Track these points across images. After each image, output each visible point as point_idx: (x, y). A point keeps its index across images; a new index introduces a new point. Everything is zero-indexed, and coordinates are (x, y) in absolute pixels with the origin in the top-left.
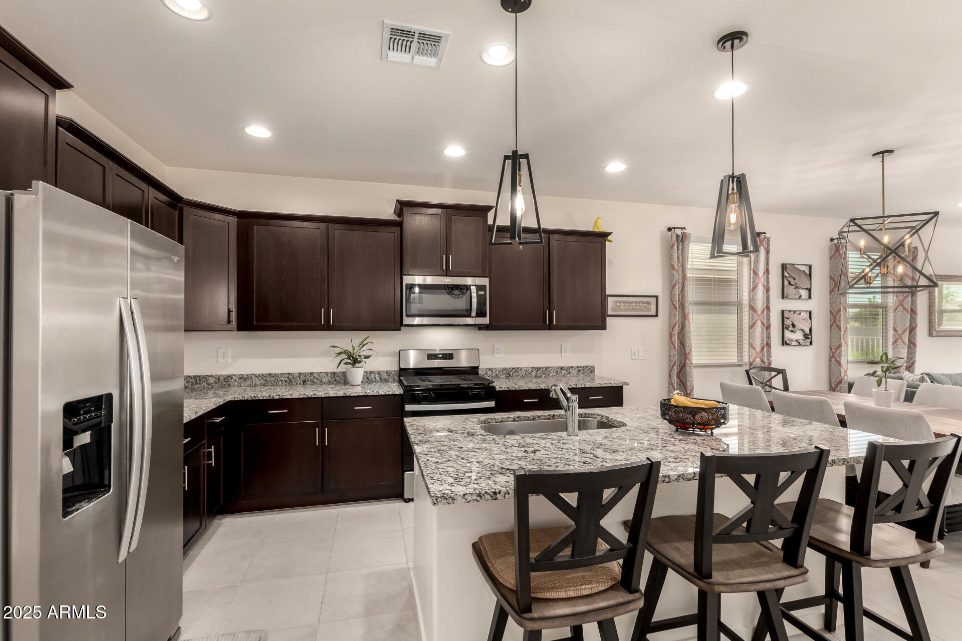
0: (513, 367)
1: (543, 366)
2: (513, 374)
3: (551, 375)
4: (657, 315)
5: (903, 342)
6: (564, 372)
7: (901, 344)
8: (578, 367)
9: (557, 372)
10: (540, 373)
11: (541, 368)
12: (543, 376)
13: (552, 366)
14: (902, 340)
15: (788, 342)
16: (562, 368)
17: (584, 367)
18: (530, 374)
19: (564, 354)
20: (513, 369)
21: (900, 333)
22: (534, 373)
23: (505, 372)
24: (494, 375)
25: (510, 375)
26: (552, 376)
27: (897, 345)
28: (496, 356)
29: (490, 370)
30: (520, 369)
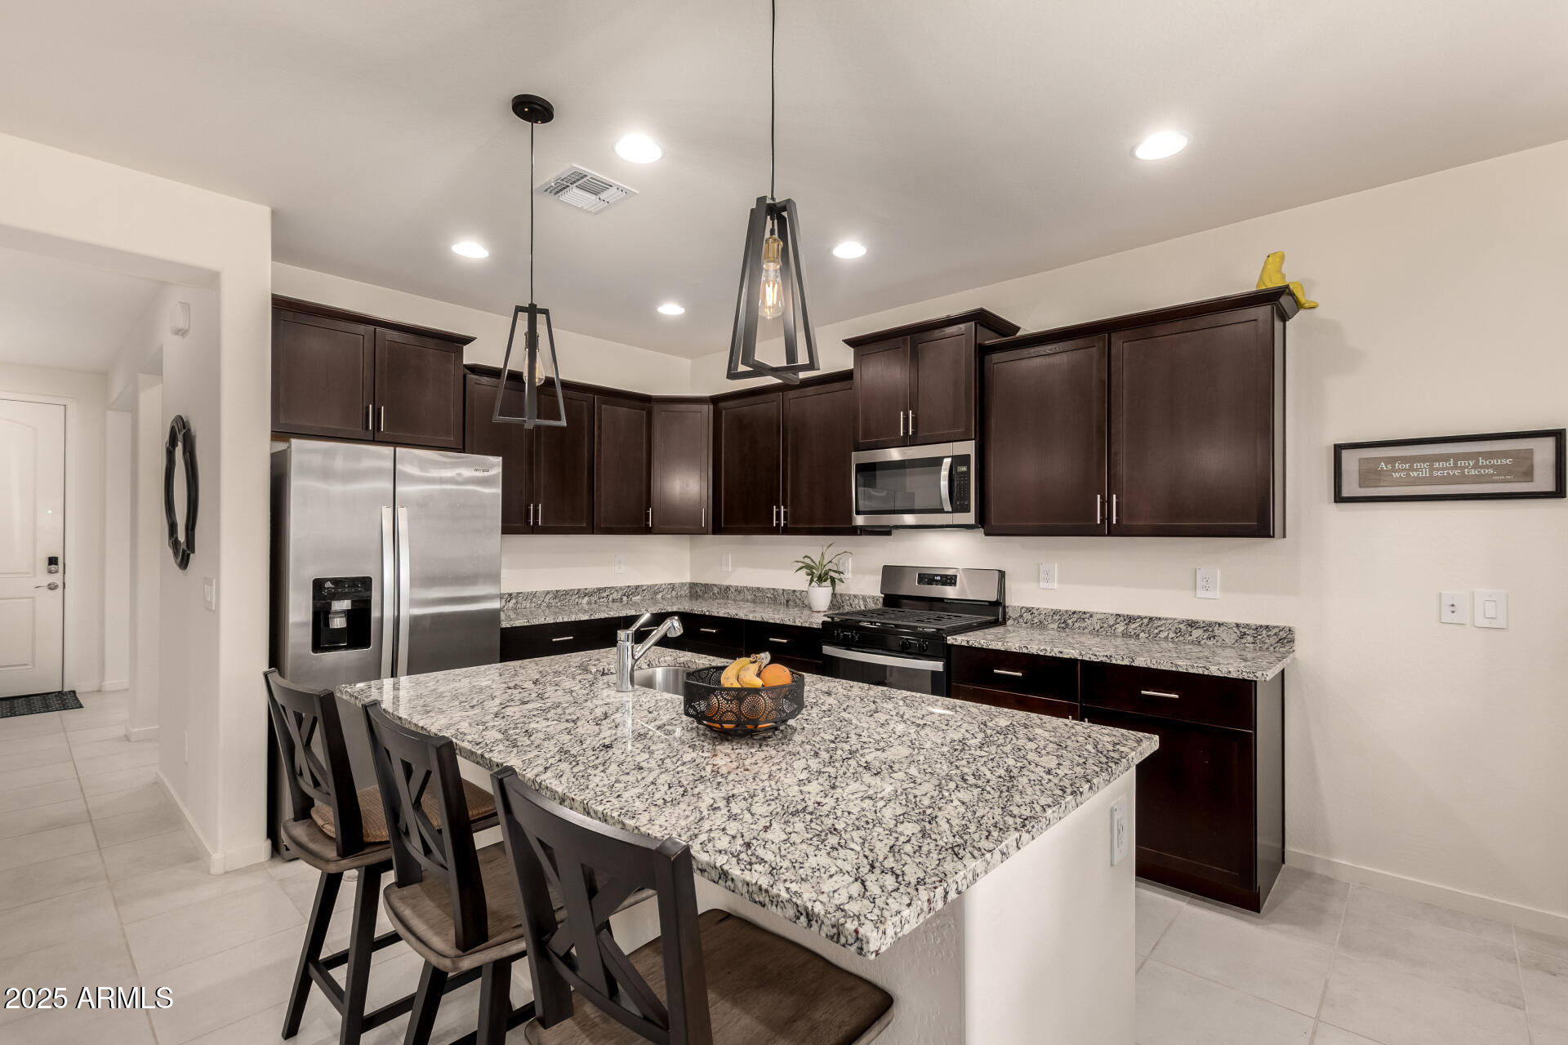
0: (1074, 609)
1: (1143, 614)
2: (1073, 623)
3: (1162, 635)
4: (1558, 495)
6: (1196, 633)
8: (1238, 626)
9: (1178, 632)
10: (1134, 629)
11: (1139, 617)
12: (1142, 635)
13: (1165, 616)
16: (1192, 624)
17: (1257, 629)
18: (1110, 627)
19: (1200, 593)
20: (1074, 613)
22: (1120, 628)
23: (1057, 618)
24: (1036, 620)
25: (1067, 625)
26: (1166, 638)
28: (1043, 585)
29: (1029, 610)
30: (1088, 615)
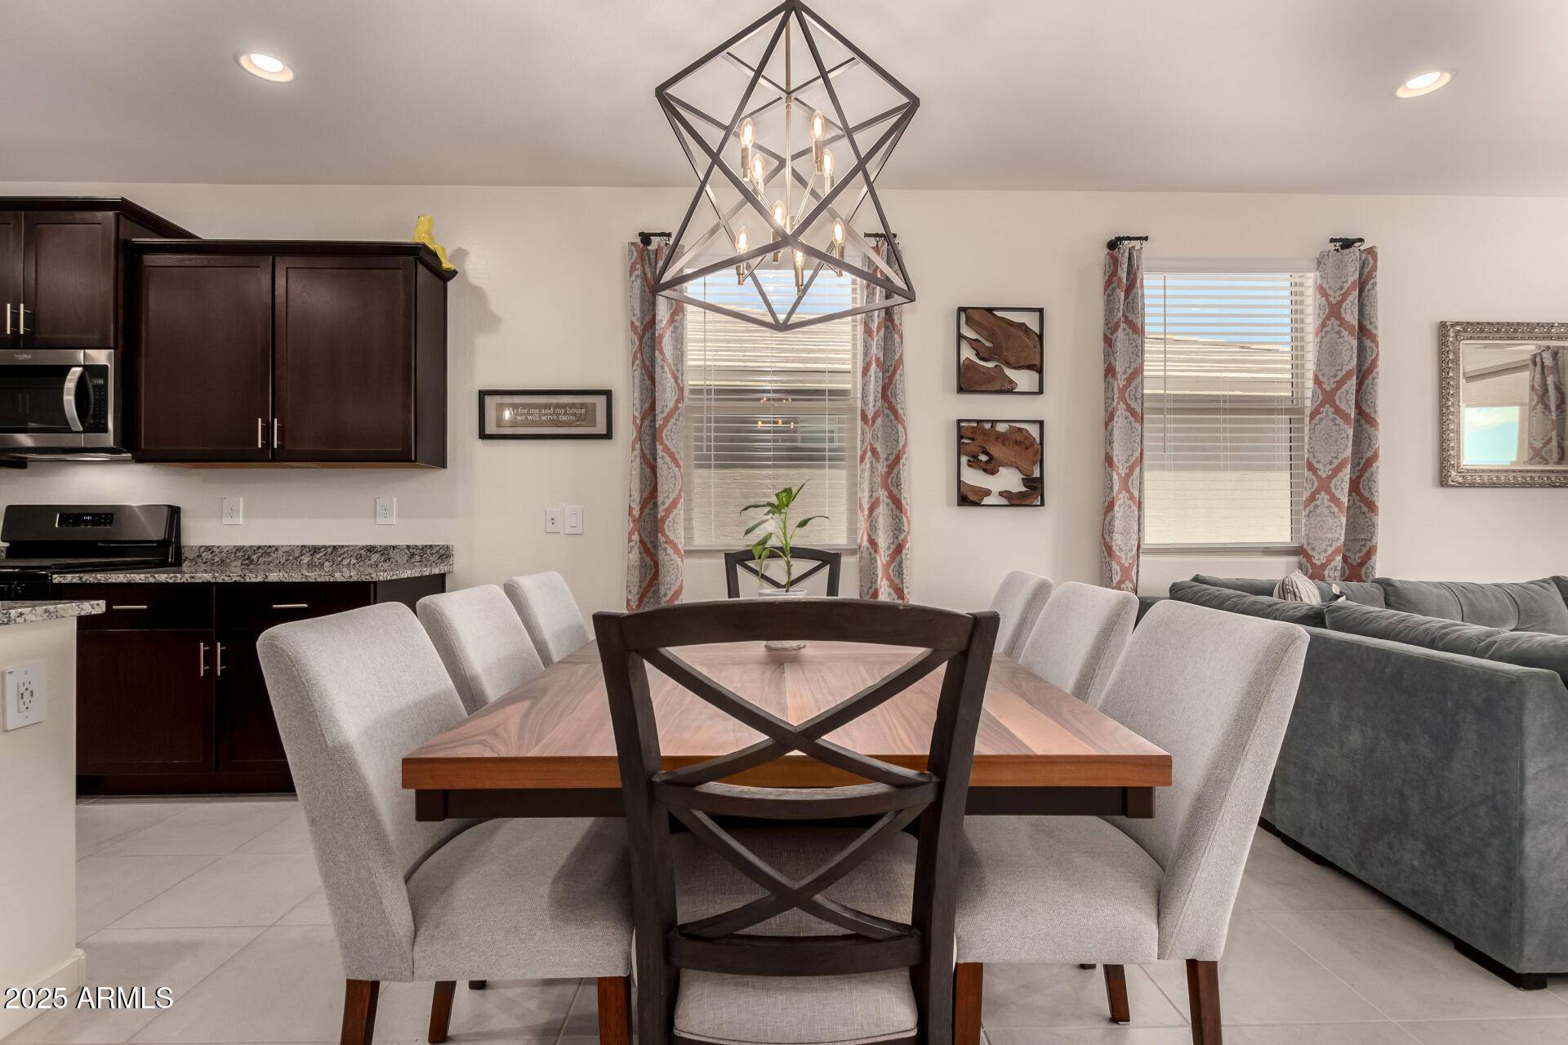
0: (257, 544)
1: (327, 544)
2: (258, 558)
3: (345, 562)
4: (608, 436)
5: (1334, 500)
6: (375, 557)
7: (1327, 503)
8: (408, 547)
9: (359, 557)
10: (319, 559)
11: (324, 547)
12: (327, 564)
13: (347, 544)
14: (1329, 492)
15: (972, 497)
16: (371, 549)
17: (424, 548)
18: (296, 559)
19: (380, 520)
20: (259, 547)
21: (1324, 476)
22: (306, 559)
23: (240, 554)
24: (217, 559)
25: (252, 561)
26: (349, 564)
27: (1316, 507)
28: (227, 521)
29: (209, 549)
30: (274, 549)
